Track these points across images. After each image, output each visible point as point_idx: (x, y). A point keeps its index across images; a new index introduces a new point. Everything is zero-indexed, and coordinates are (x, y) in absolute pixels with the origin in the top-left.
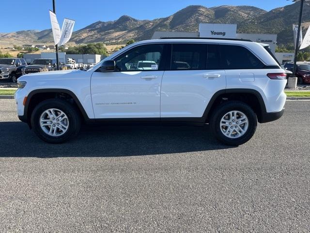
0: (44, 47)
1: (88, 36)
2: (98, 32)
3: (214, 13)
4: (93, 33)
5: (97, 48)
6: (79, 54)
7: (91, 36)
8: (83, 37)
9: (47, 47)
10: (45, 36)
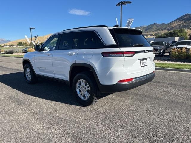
0: (147, 35)
1: (177, 25)
2: (185, 22)
4: (181, 22)
5: (180, 32)
6: (166, 37)
7: (179, 24)
8: (173, 26)
9: (148, 35)
10: (149, 28)
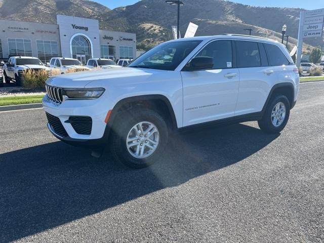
3: (55, 4)
